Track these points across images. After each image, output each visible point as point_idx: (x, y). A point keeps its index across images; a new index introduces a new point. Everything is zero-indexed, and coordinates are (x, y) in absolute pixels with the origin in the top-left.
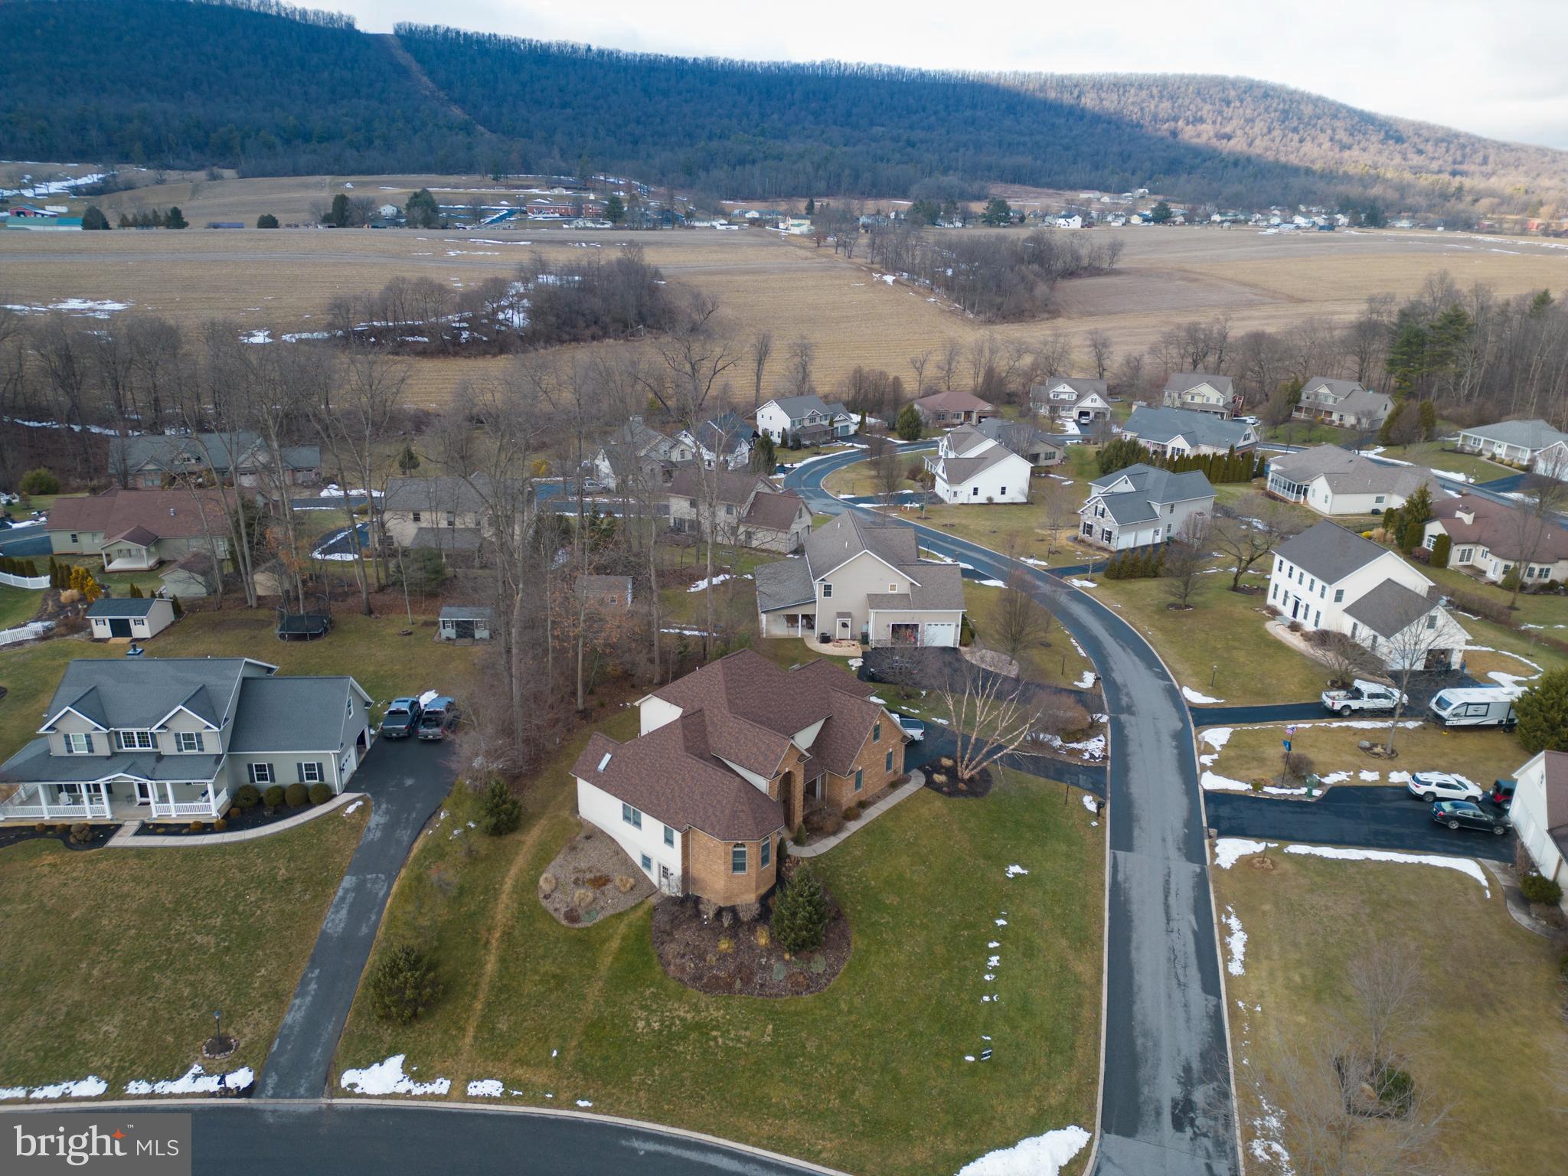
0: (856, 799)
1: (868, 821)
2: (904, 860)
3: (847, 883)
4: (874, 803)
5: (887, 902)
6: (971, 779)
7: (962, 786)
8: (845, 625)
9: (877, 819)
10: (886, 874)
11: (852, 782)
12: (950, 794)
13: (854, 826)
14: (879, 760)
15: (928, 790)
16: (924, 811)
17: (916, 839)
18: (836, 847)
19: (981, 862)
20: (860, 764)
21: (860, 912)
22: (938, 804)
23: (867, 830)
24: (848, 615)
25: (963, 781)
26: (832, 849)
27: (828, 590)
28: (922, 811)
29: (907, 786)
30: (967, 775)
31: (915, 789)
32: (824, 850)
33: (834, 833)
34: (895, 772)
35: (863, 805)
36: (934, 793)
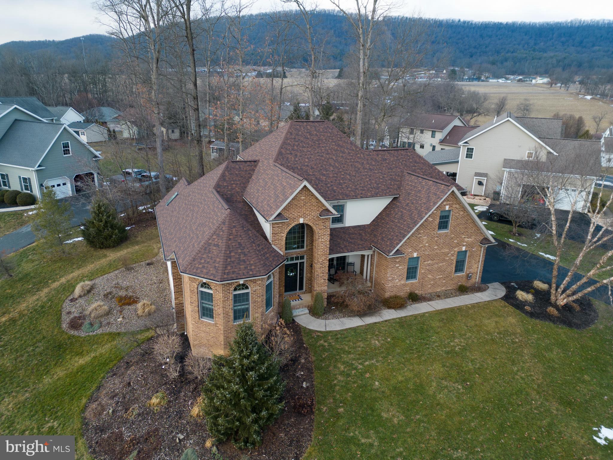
0: (408, 290)
1: (411, 313)
2: (437, 368)
3: (342, 373)
4: (430, 300)
5: (384, 415)
6: (567, 307)
7: (551, 310)
8: (480, 183)
9: (423, 315)
10: (400, 378)
11: (403, 269)
12: (532, 315)
13: (389, 314)
14: (446, 254)
15: (503, 302)
16: (490, 324)
17: (464, 349)
18: (354, 329)
19: (554, 407)
20: (416, 250)
21: (338, 416)
22: (512, 320)
23: (402, 322)
24: (485, 175)
25: (556, 306)
26: (346, 330)
27: (470, 154)
28: (486, 322)
29: (479, 294)
30: (562, 301)
31: (488, 299)
32: (338, 328)
33: (361, 314)
34: (468, 277)
35: (414, 298)
36: (511, 309)
